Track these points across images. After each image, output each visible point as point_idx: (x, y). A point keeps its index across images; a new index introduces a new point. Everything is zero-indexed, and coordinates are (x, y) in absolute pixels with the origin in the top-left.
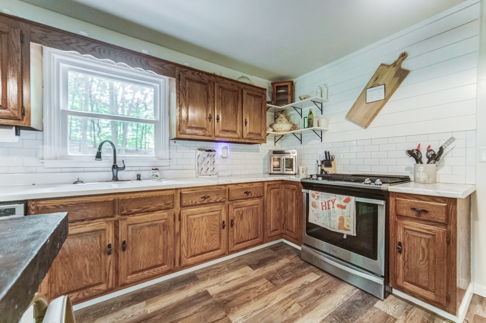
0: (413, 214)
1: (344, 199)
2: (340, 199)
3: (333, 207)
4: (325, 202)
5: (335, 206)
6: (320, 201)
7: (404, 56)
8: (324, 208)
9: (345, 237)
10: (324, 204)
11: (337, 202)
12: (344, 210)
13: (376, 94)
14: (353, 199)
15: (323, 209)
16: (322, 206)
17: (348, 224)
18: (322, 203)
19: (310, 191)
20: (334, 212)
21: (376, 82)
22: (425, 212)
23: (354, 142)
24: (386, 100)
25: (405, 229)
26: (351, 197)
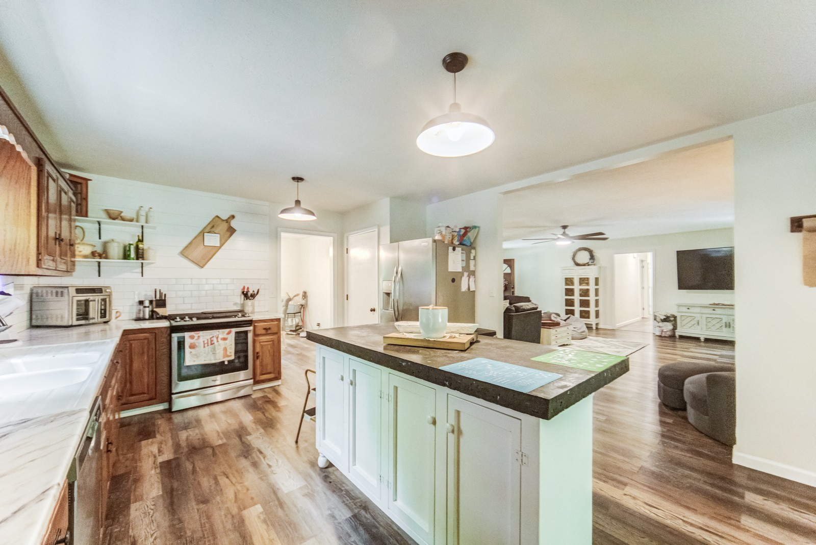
0: (264, 332)
1: (227, 332)
2: (222, 333)
3: (218, 341)
4: (208, 340)
5: (219, 340)
6: (201, 340)
7: (233, 217)
8: (206, 345)
9: (226, 363)
10: (206, 342)
11: (221, 336)
12: (227, 341)
13: (212, 240)
14: (234, 330)
15: (204, 347)
16: (204, 344)
17: (231, 351)
18: (204, 341)
19: (186, 333)
20: (219, 345)
21: (212, 230)
22: (270, 328)
23: (204, 281)
24: (222, 245)
25: (260, 342)
26: (232, 329)
